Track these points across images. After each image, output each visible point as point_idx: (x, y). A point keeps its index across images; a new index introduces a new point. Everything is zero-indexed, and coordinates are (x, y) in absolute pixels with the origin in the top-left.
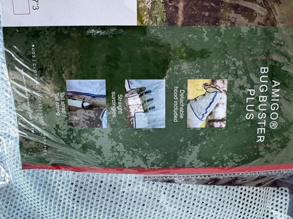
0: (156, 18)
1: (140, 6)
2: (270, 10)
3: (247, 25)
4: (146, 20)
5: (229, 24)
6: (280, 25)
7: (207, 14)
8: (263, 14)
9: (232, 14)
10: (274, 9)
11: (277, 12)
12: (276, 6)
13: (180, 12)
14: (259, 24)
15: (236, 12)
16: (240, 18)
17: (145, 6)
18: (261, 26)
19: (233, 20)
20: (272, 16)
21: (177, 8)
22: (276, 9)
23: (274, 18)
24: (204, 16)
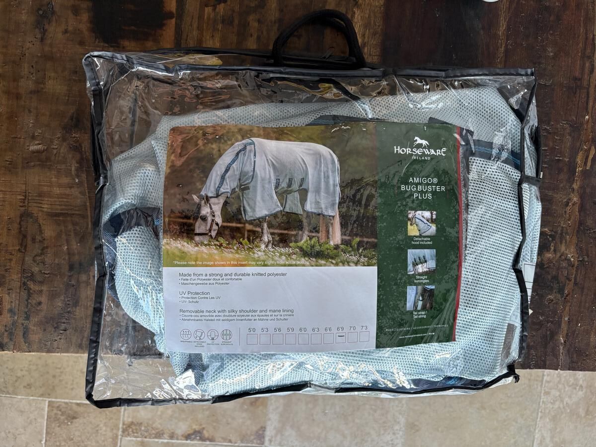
0: (373, 255)
1: (366, 264)
2: (367, 184)
3: (377, 199)
4: (374, 261)
5: (376, 210)
6: (376, 178)
7: (370, 224)
8: (370, 189)
9: (370, 208)
10: (366, 181)
11: (368, 179)
12: (365, 181)
13: (370, 240)
14: (376, 191)
15: (369, 205)
16: (373, 203)
17: (366, 262)
18: (377, 190)
19: (374, 208)
20: (371, 183)
21: (367, 242)
22: (366, 180)
23: (372, 181)
24: (371, 225)
